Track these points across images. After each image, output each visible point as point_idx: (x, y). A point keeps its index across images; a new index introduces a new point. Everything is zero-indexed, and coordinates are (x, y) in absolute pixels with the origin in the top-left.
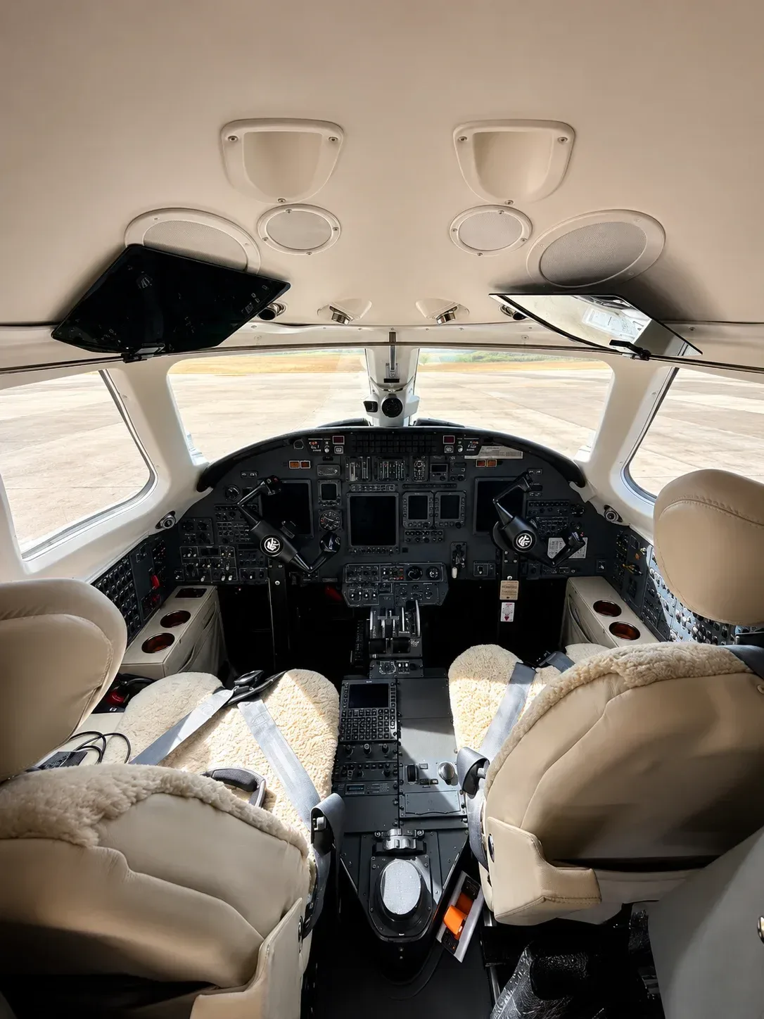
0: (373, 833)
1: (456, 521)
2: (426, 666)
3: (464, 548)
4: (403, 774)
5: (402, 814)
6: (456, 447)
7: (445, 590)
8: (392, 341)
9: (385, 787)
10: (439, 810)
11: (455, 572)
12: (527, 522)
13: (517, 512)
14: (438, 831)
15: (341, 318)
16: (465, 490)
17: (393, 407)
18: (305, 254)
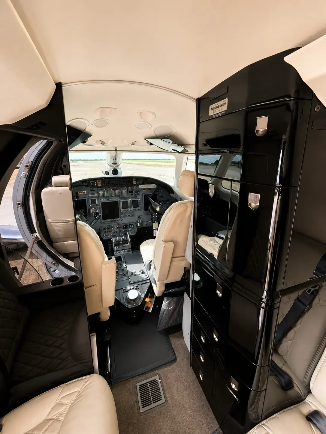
0: (123, 288)
1: (138, 208)
2: (132, 250)
3: (141, 216)
4: (129, 274)
5: (130, 283)
6: (137, 183)
7: (136, 230)
8: (116, 150)
9: (126, 278)
10: (141, 279)
11: (139, 225)
12: (159, 203)
13: (156, 201)
14: (141, 284)
15: (103, 143)
16: (140, 198)
17: (115, 172)
18: (101, 128)
